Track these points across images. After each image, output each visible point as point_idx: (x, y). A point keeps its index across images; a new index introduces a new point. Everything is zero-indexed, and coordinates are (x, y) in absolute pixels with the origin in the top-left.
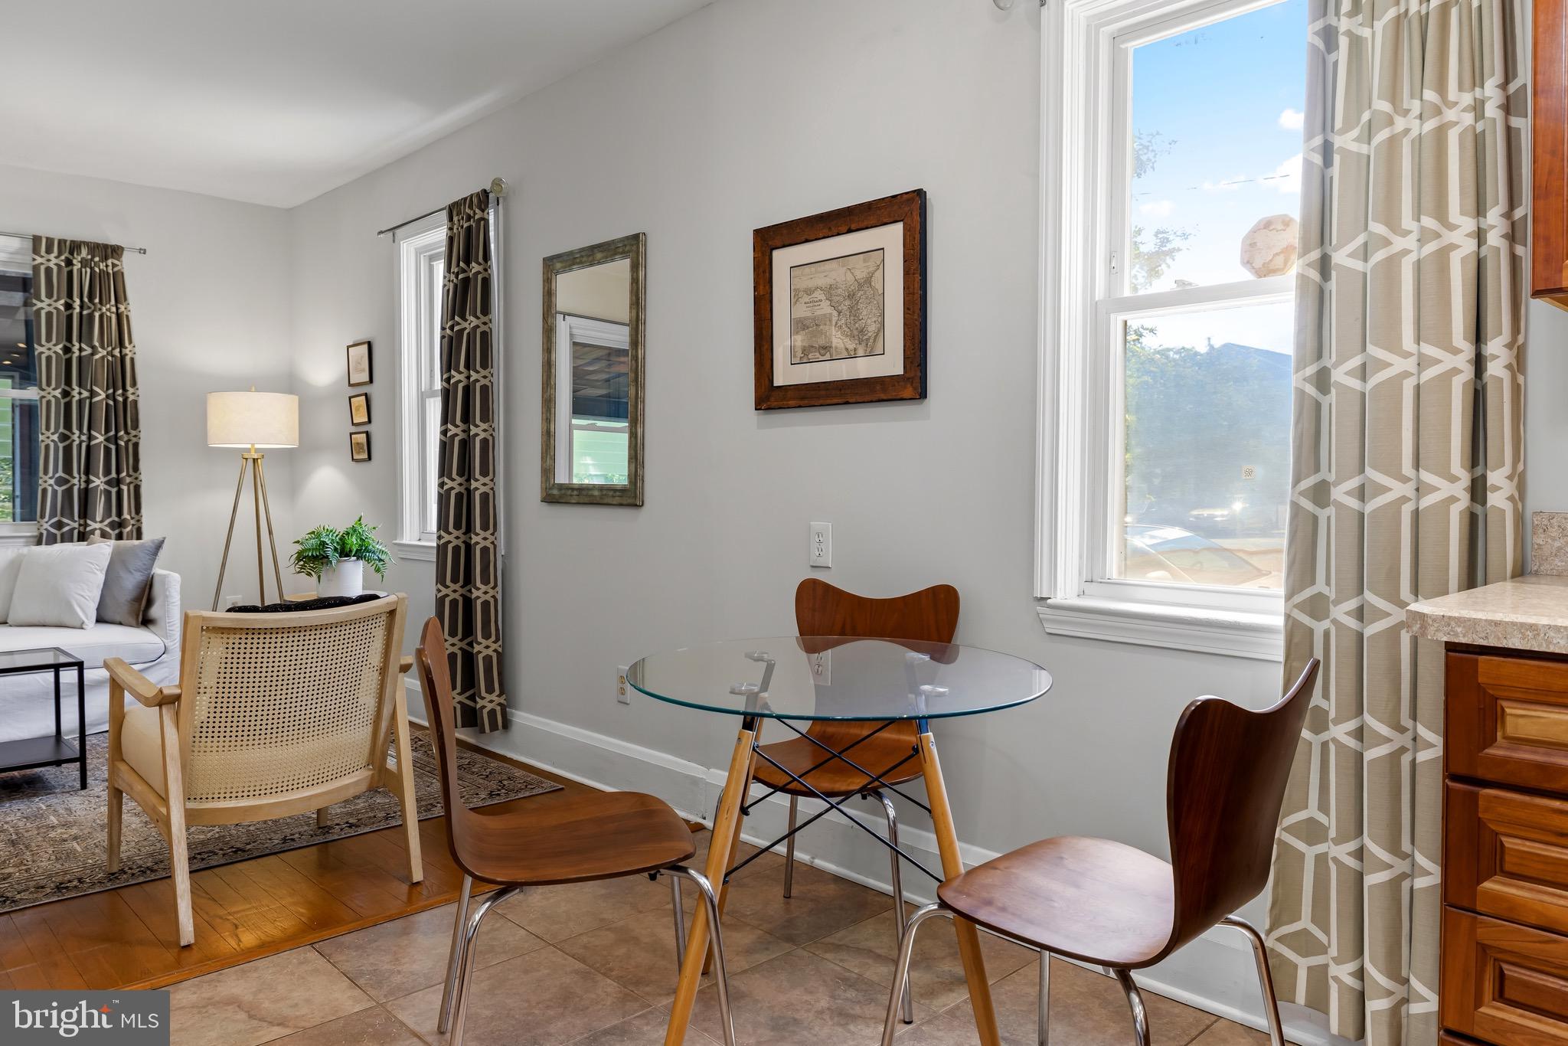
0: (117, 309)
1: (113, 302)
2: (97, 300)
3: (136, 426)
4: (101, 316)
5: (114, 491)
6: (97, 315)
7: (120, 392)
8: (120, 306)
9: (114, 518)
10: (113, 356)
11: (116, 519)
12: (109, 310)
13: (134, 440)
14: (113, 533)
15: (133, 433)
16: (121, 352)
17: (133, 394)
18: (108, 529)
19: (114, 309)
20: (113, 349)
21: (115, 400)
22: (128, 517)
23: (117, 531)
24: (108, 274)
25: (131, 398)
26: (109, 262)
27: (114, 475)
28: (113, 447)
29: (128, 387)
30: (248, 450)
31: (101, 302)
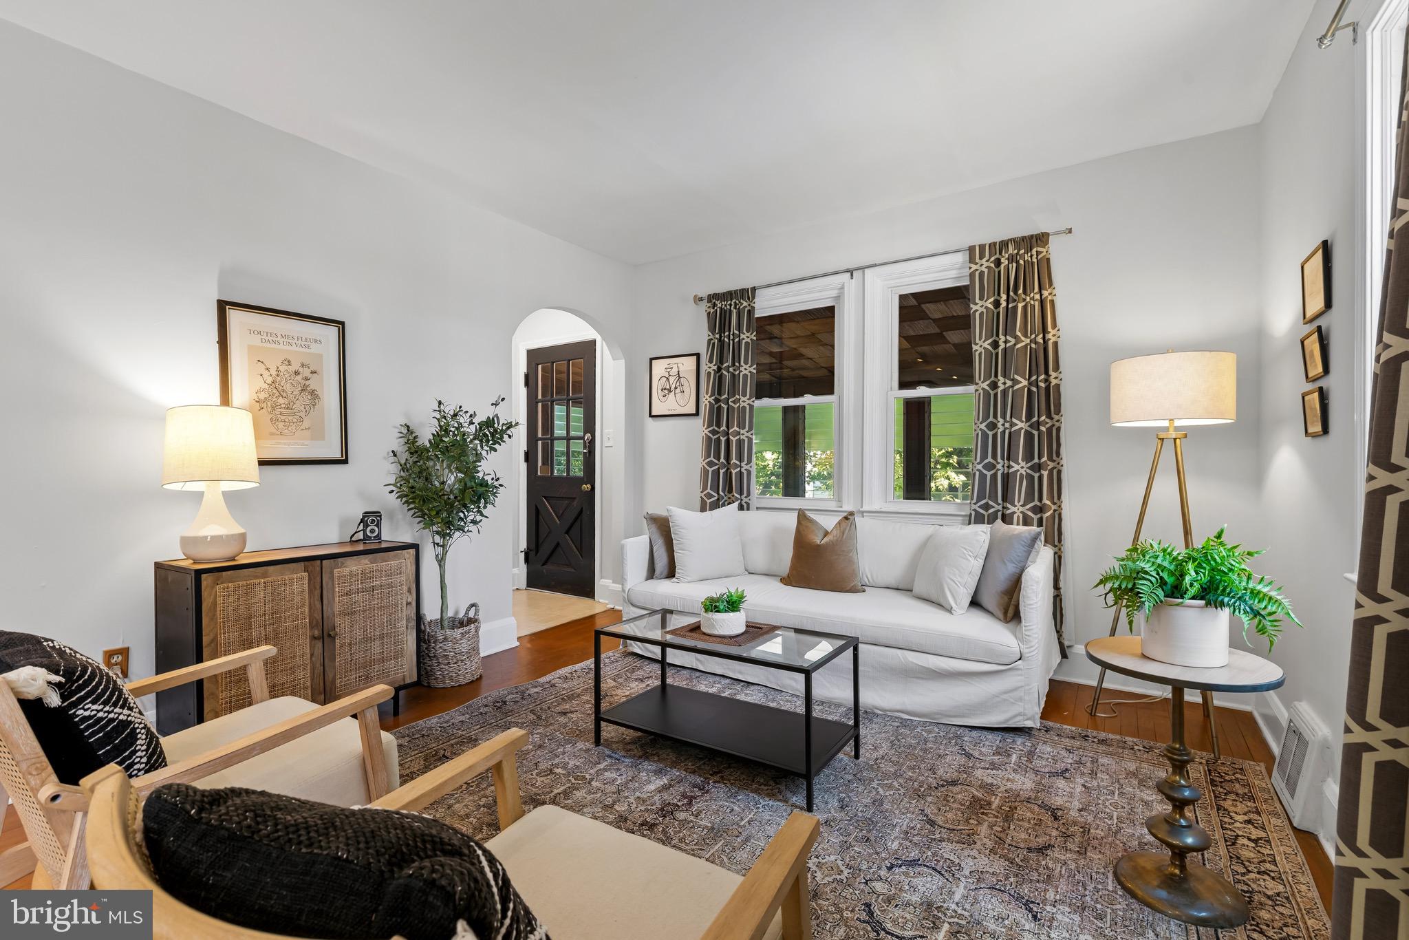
0: (1041, 295)
1: (1036, 289)
2: (1021, 291)
3: (1058, 411)
4: (1025, 307)
5: (1036, 475)
6: (1020, 305)
7: (1042, 377)
8: (1043, 292)
9: (1036, 502)
10: (1036, 343)
11: (1038, 504)
12: (1033, 299)
13: (1057, 424)
14: (1035, 517)
15: (1056, 417)
16: (1044, 338)
17: (1056, 378)
18: (1030, 514)
19: (1038, 297)
20: (1036, 336)
21: (1037, 387)
22: (1048, 503)
23: (1039, 516)
24: (1032, 263)
25: (1054, 382)
26: (1034, 252)
27: (1036, 460)
28: (1036, 433)
29: (1051, 372)
30: (1166, 429)
31: (1025, 292)
